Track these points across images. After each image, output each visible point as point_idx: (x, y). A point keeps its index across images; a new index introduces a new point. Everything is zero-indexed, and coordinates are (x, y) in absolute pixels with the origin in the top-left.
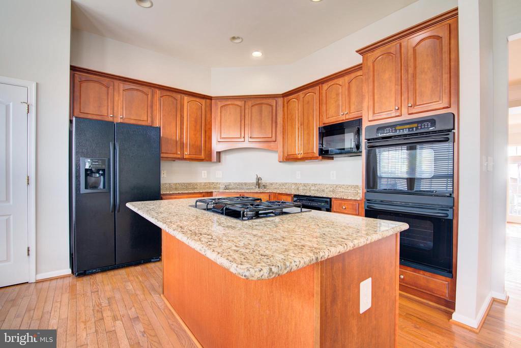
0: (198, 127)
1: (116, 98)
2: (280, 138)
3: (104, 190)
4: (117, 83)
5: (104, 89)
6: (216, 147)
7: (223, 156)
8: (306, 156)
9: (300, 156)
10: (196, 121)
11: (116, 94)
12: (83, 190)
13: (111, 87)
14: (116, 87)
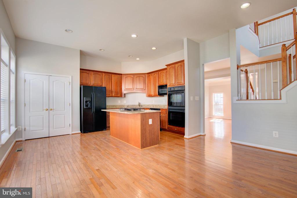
0: (117, 85)
1: (91, 77)
2: (146, 88)
3: (90, 107)
4: (91, 72)
5: (88, 75)
6: (124, 92)
7: (126, 95)
8: (155, 95)
9: (153, 95)
10: (116, 83)
11: (91, 76)
12: (85, 107)
13: (89, 74)
14: (91, 74)
